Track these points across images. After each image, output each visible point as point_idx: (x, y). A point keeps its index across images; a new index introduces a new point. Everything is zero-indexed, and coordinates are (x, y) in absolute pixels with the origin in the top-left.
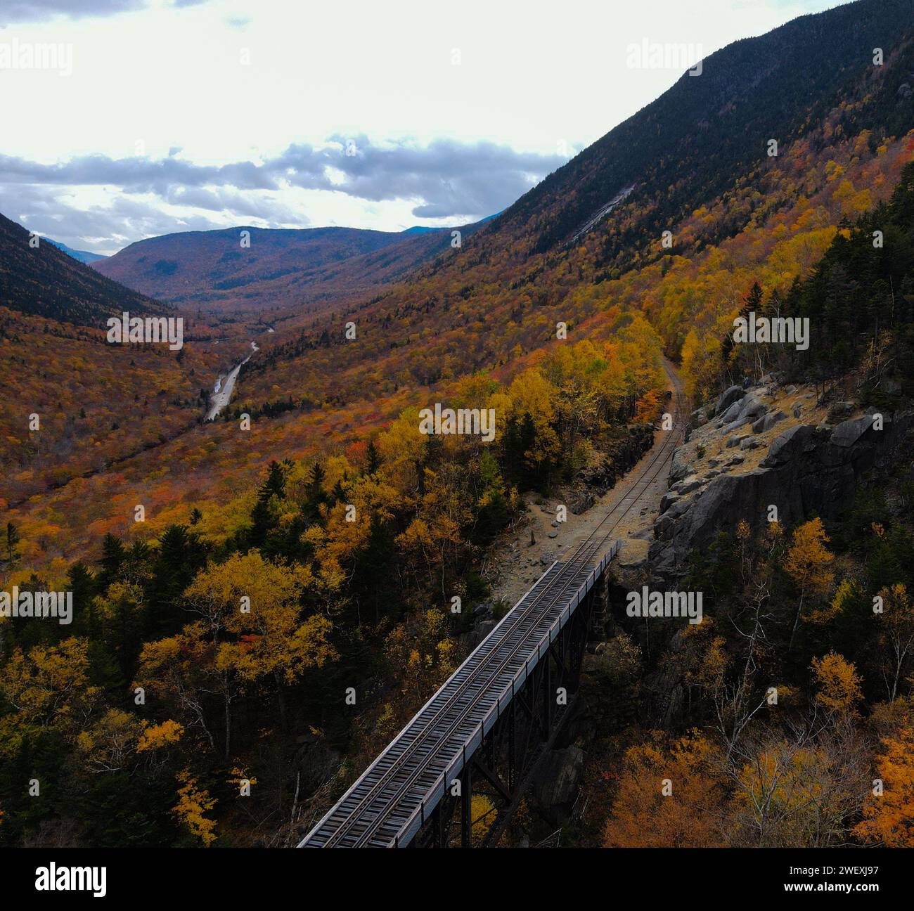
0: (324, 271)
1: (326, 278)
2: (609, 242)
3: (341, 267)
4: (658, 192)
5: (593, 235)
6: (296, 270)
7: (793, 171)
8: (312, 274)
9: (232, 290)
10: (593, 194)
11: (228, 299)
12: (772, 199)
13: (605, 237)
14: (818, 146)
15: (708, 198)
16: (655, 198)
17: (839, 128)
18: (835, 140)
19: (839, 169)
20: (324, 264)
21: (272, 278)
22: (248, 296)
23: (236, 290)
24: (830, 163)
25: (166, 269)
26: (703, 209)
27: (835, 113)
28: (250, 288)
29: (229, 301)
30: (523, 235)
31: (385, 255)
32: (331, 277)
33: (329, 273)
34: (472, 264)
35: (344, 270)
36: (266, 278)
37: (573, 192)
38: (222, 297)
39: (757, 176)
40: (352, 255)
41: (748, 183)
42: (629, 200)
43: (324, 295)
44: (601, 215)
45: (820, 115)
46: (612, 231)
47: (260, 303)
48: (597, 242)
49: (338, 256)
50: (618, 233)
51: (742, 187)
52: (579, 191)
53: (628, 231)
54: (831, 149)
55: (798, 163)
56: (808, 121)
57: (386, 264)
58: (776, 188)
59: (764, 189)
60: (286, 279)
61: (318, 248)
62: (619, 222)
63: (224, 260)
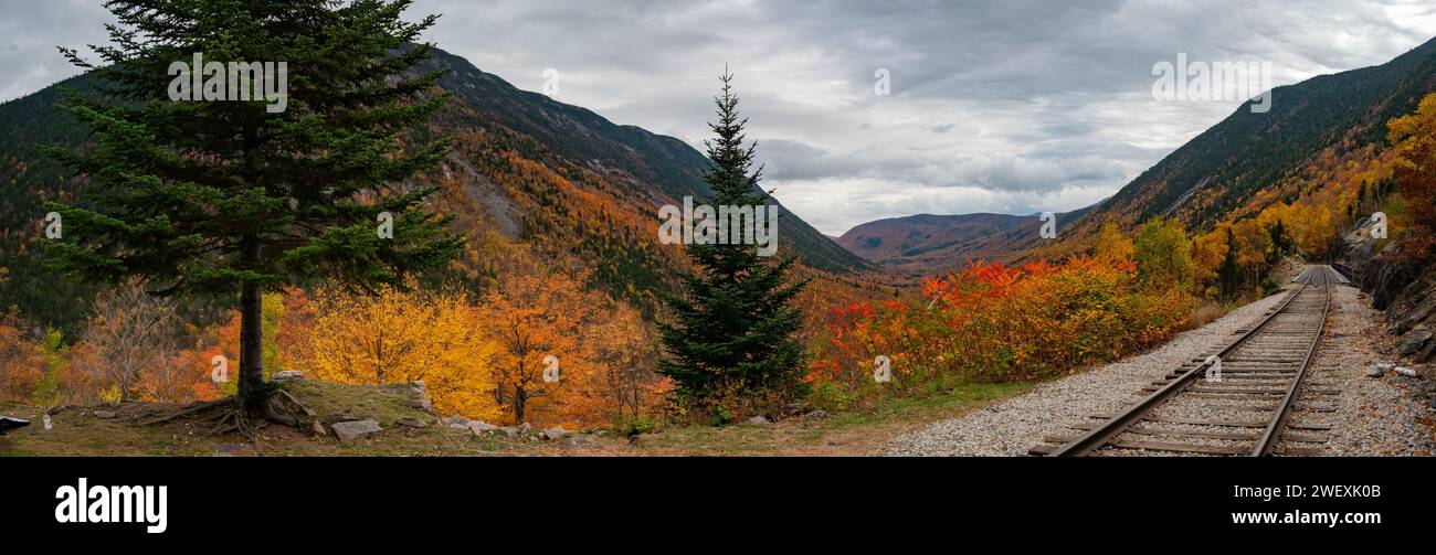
0: (977, 243)
1: (978, 248)
2: (1195, 215)
3: (987, 240)
4: (1228, 181)
5: (1182, 210)
6: (957, 243)
7: (1325, 167)
8: (968, 245)
10: (1180, 183)
12: (1313, 184)
13: (1192, 212)
14: (1341, 152)
15: (1266, 184)
16: (1226, 186)
17: (1354, 142)
18: (1351, 149)
19: (1356, 165)
20: (976, 238)
21: (941, 248)
22: (926, 261)
24: (1351, 162)
25: (874, 243)
26: (1263, 191)
27: (1350, 133)
28: (927, 256)
30: (1129, 212)
31: (1020, 231)
32: (981, 247)
33: (980, 244)
34: (1091, 233)
35: (990, 242)
36: (937, 248)
37: (1164, 183)
38: (909, 261)
39: (1300, 169)
40: (996, 231)
41: (1295, 174)
42: (1206, 187)
44: (1187, 196)
45: (1341, 133)
46: (1197, 207)
48: (1186, 214)
49: (985, 233)
50: (1202, 209)
51: (1291, 177)
52: (1168, 181)
53: (1208, 208)
54: (1349, 153)
55: (1329, 162)
56: (1333, 136)
57: (1021, 237)
58: (1315, 177)
59: (1307, 178)
60: (952, 248)
61: (972, 228)
62: (1201, 201)
63: (910, 236)
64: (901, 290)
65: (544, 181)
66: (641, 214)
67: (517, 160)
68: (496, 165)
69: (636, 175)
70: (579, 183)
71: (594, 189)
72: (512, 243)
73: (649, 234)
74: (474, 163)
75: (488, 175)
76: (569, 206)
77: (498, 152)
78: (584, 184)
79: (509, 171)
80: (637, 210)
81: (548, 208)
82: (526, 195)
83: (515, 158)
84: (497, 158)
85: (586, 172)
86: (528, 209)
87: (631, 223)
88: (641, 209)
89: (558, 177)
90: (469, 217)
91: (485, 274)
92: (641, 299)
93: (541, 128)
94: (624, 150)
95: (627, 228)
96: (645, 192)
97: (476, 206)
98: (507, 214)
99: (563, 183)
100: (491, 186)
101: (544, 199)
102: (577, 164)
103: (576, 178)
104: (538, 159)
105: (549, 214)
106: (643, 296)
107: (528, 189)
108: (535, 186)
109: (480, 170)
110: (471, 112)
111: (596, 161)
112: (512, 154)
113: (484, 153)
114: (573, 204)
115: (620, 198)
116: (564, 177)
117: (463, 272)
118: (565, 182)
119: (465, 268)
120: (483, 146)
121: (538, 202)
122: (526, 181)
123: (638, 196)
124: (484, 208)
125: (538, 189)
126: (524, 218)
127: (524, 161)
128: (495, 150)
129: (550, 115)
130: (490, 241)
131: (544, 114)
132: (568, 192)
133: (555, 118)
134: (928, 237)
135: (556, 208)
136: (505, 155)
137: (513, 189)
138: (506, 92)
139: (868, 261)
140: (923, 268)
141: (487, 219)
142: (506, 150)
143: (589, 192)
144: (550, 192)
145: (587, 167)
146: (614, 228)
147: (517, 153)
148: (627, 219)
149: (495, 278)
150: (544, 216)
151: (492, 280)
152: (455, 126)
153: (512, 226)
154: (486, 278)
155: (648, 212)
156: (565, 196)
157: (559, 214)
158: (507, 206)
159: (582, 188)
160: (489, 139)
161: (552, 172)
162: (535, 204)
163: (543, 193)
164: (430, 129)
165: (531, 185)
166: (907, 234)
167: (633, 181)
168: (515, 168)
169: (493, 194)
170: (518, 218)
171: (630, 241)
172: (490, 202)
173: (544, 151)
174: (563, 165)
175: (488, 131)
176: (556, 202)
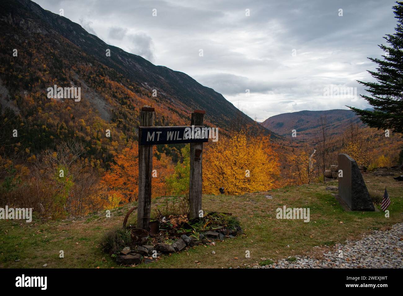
0: (333, 125)
1: (335, 127)
3: (340, 123)
8: (329, 126)
9: (301, 132)
11: (300, 135)
20: (333, 123)
21: (314, 128)
22: (306, 134)
23: (302, 132)
25: (280, 125)
28: (307, 132)
29: (300, 136)
31: (358, 119)
33: (335, 126)
35: (341, 124)
36: (312, 128)
40: (344, 119)
43: (334, 133)
47: (311, 136)
49: (338, 120)
60: (320, 128)
61: (331, 117)
63: (298, 122)
64: (295, 149)
65: (122, 92)
66: (169, 110)
67: (109, 81)
68: (98, 83)
69: (165, 91)
70: (139, 94)
71: (146, 97)
72: (107, 123)
73: (173, 120)
74: (87, 81)
75: (94, 88)
76: (135, 105)
77: (99, 76)
78: (142, 95)
79: (105, 87)
80: (167, 108)
81: (125, 106)
82: (114, 99)
83: (108, 81)
84: (98, 80)
85: (142, 89)
86: (115, 106)
87: (165, 115)
88: (168, 107)
89: (129, 91)
90: (85, 109)
91: (94, 138)
92: (171, 151)
93: (118, 65)
94: (159, 79)
95: (163, 117)
96: (170, 99)
97: (88, 104)
98: (104, 108)
99: (132, 94)
100: (96, 94)
101: (123, 101)
102: (137, 84)
103: (137, 91)
104: (119, 81)
105: (125, 109)
106: (173, 150)
107: (115, 96)
108: (118, 95)
109: (90, 85)
110: (84, 54)
111: (146, 83)
112: (106, 78)
113: (92, 76)
114: (137, 105)
115: (159, 102)
116: (132, 91)
117: (82, 137)
118: (132, 93)
119: (83, 135)
120: (91, 73)
121: (119, 103)
122: (113, 92)
123: (167, 101)
124: (92, 105)
125: (119, 96)
126: (113, 111)
127: (112, 82)
128: (97, 75)
129: (122, 59)
130: (96, 122)
131: (120, 58)
132: (133, 98)
133: (125, 60)
134: (308, 122)
135: (129, 106)
136: (102, 78)
137: (106, 96)
138: (101, 45)
139: (277, 134)
140: (305, 138)
141: (94, 110)
142: (103, 76)
143: (145, 99)
144: (126, 98)
145: (142, 86)
146: (157, 117)
147: (108, 77)
148: (163, 112)
149: (99, 140)
150: (123, 110)
151: (98, 142)
152: (76, 61)
153: (107, 114)
154: (95, 141)
155: (172, 109)
156: (133, 101)
157: (130, 109)
158: (104, 104)
159: (141, 96)
160: (94, 69)
161: (126, 88)
162: (118, 104)
163: (122, 99)
164: (63, 62)
165: (116, 94)
166: (297, 121)
167: (164, 94)
168: (108, 85)
169: (96, 98)
170: (110, 110)
171: (165, 123)
172: (95, 102)
173: (122, 77)
174: (131, 85)
175: (94, 65)
176: (128, 103)
